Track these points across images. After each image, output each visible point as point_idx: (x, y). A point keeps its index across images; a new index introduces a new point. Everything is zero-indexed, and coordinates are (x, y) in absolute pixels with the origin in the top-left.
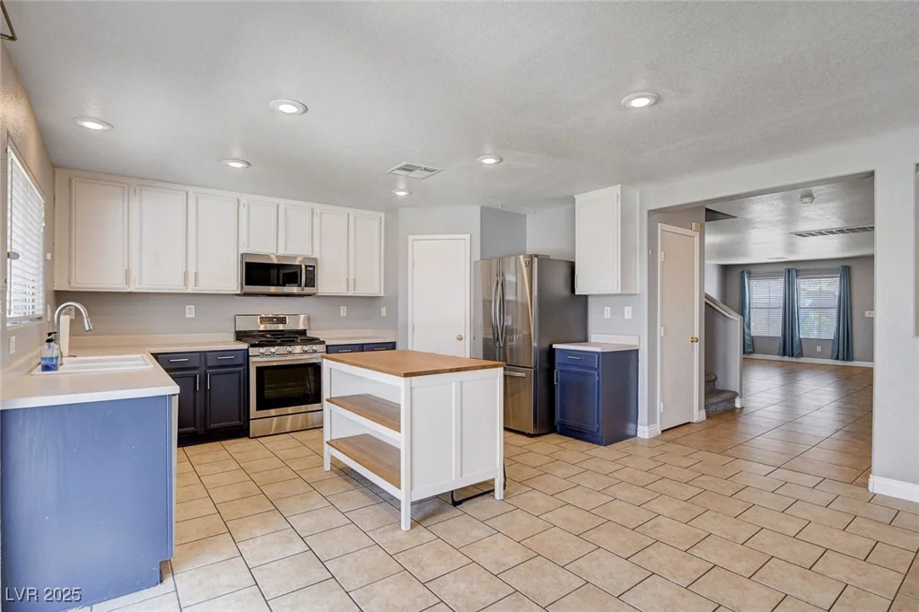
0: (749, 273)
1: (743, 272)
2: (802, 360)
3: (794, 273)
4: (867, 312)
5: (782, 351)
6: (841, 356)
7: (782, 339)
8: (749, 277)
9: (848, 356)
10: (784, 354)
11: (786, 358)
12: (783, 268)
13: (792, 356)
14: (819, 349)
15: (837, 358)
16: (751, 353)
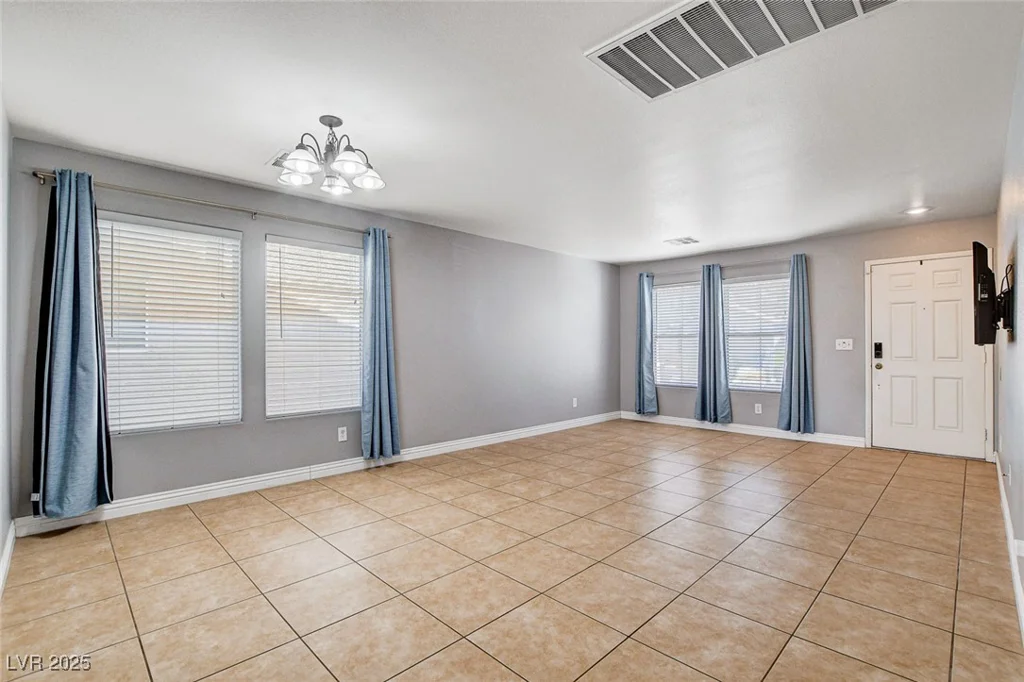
0: (651, 277)
1: (641, 275)
2: (732, 428)
3: (717, 272)
4: (838, 341)
5: (699, 411)
6: (794, 424)
7: (698, 391)
8: (652, 285)
9: (807, 424)
10: (703, 417)
11: (707, 425)
12: (699, 266)
13: (716, 420)
14: (758, 408)
15: (788, 428)
16: (653, 414)
